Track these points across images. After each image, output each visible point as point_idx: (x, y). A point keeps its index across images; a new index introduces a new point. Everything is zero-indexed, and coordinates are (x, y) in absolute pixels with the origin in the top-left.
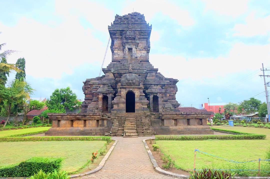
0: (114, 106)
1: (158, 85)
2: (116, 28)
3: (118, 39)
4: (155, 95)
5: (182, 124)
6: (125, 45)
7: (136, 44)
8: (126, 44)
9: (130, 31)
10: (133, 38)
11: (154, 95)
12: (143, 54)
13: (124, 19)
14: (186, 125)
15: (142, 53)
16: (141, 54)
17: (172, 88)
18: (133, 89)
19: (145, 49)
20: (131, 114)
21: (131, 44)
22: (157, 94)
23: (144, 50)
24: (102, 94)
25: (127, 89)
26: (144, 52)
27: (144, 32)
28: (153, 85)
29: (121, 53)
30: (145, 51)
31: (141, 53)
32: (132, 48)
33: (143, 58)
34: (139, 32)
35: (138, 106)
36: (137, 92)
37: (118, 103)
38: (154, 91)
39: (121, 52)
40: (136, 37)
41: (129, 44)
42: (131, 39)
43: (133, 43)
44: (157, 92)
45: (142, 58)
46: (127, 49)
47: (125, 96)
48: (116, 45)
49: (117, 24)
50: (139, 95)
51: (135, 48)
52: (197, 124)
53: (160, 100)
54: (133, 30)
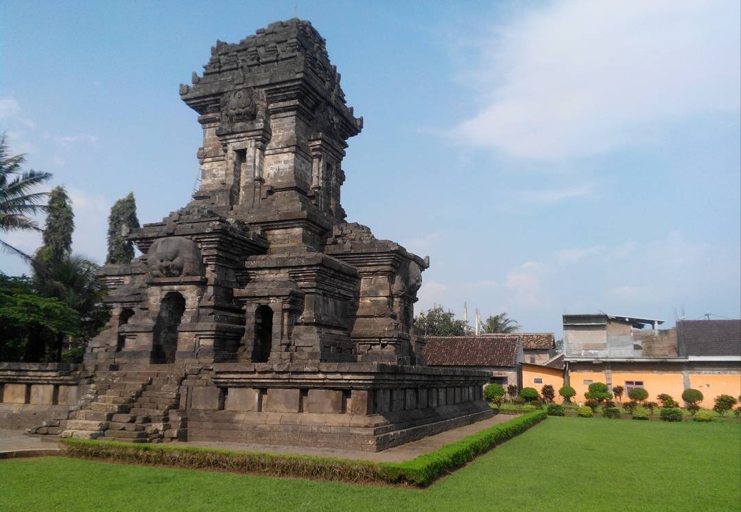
0: (127, 340)
1: (282, 271)
2: (202, 90)
3: (212, 125)
4: (263, 302)
5: (282, 408)
6: (226, 140)
7: (255, 133)
8: (228, 137)
9: (239, 90)
10: (247, 113)
11: (259, 304)
12: (282, 166)
13: (235, 53)
14: (294, 410)
15: (279, 162)
16: (276, 166)
17: (382, 275)
18: (182, 286)
19: (288, 147)
20: (163, 369)
21: (242, 135)
22: (267, 301)
23: (286, 150)
24: (119, 306)
25: (166, 287)
26: (285, 157)
27: (283, 88)
28: (267, 271)
29: (220, 168)
30: (290, 154)
31: (276, 163)
32: (246, 149)
33: (281, 178)
34: (267, 89)
35: (185, 341)
36: (192, 297)
37: (135, 334)
38: (259, 289)
39: (219, 166)
40: (256, 110)
41: (237, 135)
42: (241, 120)
43: (247, 131)
44: (266, 294)
45: (279, 181)
46: (231, 155)
47: (159, 309)
48: (208, 143)
49: (212, 73)
50: (197, 305)
51: (256, 146)
52: (331, 410)
53: (276, 319)
54: (247, 89)
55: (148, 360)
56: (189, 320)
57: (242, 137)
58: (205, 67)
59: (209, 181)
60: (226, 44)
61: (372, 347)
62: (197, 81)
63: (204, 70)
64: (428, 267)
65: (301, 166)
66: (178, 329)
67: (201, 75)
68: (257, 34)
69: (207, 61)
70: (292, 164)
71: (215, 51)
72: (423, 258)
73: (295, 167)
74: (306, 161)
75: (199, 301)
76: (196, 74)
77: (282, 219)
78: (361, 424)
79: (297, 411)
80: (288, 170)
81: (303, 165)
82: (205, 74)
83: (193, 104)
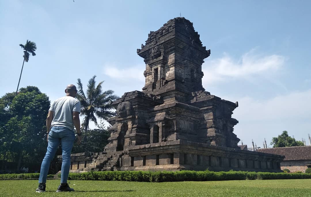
1: (163, 111)
2: (144, 50)
3: (148, 62)
6: (152, 66)
7: (160, 61)
9: (155, 47)
10: (157, 55)
11: (155, 125)
13: (155, 34)
17: (210, 110)
18: (127, 120)
19: (173, 64)
20: (118, 152)
22: (157, 123)
25: (123, 122)
30: (173, 67)
32: (158, 68)
33: (170, 76)
35: (127, 141)
36: (130, 124)
39: (150, 76)
42: (156, 58)
43: (158, 61)
44: (156, 121)
45: (170, 78)
46: (153, 72)
47: (120, 130)
48: (147, 69)
49: (148, 43)
50: (131, 127)
51: (161, 66)
52: (167, 163)
53: (160, 130)
54: (158, 45)
55: (115, 150)
56: (128, 133)
57: (156, 64)
58: (146, 42)
59: (148, 83)
60: (153, 32)
61: (207, 141)
62: (143, 47)
63: (146, 43)
64: (237, 106)
65: (178, 71)
66: (125, 137)
67: (144, 45)
68: (164, 26)
69: (147, 39)
70: (174, 71)
71: (149, 35)
72: (235, 103)
73: (175, 71)
74: (181, 69)
75: (132, 126)
76: (143, 45)
77: (167, 91)
78: (176, 168)
79: (155, 164)
80: (173, 73)
81: (180, 70)
82: (146, 44)
83: (142, 55)
